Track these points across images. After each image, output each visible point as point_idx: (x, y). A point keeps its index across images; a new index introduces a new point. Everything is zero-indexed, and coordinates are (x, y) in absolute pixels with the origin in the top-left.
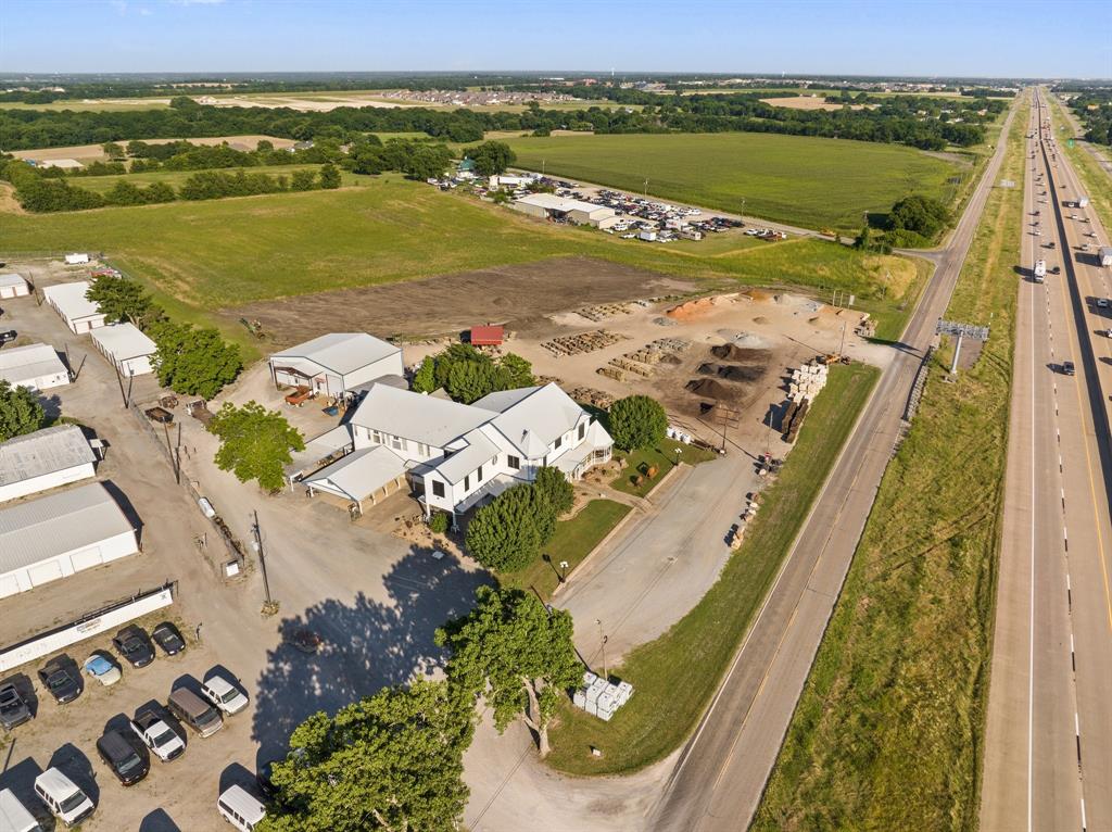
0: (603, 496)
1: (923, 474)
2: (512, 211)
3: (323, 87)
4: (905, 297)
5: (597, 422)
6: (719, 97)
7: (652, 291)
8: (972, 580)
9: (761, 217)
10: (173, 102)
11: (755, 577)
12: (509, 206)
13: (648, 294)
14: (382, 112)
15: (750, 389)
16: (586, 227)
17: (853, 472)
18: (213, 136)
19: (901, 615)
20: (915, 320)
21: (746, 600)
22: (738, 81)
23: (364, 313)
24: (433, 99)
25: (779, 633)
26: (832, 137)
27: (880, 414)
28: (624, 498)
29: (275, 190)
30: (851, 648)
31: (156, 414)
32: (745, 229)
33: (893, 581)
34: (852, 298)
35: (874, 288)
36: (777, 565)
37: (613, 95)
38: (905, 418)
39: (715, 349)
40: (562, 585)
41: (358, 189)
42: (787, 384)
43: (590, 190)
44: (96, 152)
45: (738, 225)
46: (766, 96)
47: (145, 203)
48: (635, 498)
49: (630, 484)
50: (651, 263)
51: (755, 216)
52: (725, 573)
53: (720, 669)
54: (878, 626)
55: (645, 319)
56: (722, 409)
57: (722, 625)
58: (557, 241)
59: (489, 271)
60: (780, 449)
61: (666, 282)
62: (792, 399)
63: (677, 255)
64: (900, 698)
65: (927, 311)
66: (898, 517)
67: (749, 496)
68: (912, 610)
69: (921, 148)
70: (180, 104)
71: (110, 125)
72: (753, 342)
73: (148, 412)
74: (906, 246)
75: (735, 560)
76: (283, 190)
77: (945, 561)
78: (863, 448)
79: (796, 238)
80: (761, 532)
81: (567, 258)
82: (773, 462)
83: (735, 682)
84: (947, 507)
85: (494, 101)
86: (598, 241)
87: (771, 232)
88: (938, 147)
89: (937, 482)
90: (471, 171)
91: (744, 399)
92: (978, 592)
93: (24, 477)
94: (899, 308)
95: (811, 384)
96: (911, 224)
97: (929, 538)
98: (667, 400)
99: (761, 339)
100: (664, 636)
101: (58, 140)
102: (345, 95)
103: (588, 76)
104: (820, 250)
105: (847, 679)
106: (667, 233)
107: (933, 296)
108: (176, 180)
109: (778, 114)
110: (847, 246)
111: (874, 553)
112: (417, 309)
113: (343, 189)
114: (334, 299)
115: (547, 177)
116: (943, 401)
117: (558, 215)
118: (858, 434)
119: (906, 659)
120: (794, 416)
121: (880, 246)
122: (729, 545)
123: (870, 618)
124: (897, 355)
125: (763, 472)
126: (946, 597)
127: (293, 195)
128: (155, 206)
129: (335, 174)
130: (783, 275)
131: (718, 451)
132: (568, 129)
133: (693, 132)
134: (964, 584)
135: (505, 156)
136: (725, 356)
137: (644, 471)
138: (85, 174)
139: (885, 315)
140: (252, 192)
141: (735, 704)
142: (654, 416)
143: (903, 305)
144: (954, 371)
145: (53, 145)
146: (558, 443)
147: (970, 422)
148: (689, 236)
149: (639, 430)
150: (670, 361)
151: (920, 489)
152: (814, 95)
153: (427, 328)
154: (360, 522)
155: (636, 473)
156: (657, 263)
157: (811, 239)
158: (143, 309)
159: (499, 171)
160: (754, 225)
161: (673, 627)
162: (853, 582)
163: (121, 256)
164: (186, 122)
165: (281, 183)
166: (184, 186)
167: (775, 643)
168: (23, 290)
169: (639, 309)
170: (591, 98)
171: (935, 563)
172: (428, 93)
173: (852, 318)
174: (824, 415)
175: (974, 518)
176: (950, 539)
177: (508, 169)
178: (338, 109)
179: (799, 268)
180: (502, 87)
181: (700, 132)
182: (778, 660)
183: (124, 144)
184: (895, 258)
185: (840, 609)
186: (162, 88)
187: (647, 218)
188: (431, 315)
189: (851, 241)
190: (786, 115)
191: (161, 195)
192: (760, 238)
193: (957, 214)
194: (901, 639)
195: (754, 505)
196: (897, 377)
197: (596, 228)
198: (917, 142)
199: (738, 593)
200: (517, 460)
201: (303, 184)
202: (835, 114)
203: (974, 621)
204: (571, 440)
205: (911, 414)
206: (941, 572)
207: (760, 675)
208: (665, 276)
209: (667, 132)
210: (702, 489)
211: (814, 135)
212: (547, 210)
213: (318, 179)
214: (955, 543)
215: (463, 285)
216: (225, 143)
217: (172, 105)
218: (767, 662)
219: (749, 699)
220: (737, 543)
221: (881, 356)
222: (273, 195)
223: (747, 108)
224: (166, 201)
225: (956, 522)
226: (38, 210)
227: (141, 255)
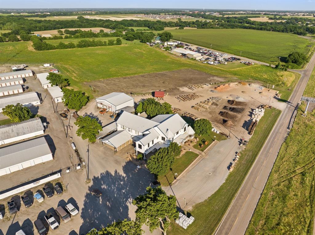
0: (190, 150)
1: (293, 149)
2: (170, 53)
3: (120, 13)
4: (291, 86)
5: (190, 126)
6: (235, 18)
7: (211, 81)
8: (308, 188)
9: (246, 57)
10: (78, 17)
11: (236, 182)
12: (170, 52)
13: (209, 82)
14: (135, 21)
15: (239, 115)
16: (192, 59)
17: (271, 147)
18: (88, 28)
19: (283, 199)
20: (293, 94)
21: (233, 190)
22: (242, 12)
23: (125, 85)
24: (150, 17)
25: (243, 202)
26: (270, 31)
27: (280, 126)
28: (197, 151)
29: (103, 45)
30: (266, 210)
31: (63, 115)
32: (241, 61)
33: (281, 187)
34: (274, 86)
35: (281, 83)
36: (244, 178)
37: (204, 16)
38: (288, 128)
39: (229, 101)
40: (175, 180)
41: (126, 45)
42: (251, 114)
43: (194, 47)
44: (55, 32)
45: (239, 59)
46: (250, 17)
47: (67, 48)
48: (201, 152)
49: (199, 146)
50: (211, 71)
51: (244, 57)
52: (227, 180)
53: (223, 214)
54: (275, 203)
55: (208, 90)
56: (230, 122)
57: (225, 198)
58: (183, 63)
59: (162, 72)
60: (247, 137)
61: (215, 78)
62: (252, 120)
63: (219, 69)
64: (281, 230)
65: (298, 91)
66: (284, 163)
67: (236, 153)
68: (287, 198)
69: (299, 35)
70: (80, 18)
71: (60, 24)
72: (241, 100)
73: (61, 114)
74: (292, 68)
75: (230, 175)
76: (105, 45)
77: (299, 181)
78: (274, 138)
79: (257, 65)
80: (239, 166)
81: (186, 69)
82: (245, 141)
83: (227, 219)
84: (301, 161)
85: (168, 18)
86: (195, 63)
87: (249, 62)
88: (304, 34)
89: (298, 152)
90: (159, 40)
91: (237, 119)
92: (310, 193)
93: (24, 134)
94: (288, 90)
95: (259, 115)
96: (294, 61)
97: (294, 171)
98: (213, 118)
99: (244, 98)
100: (206, 201)
101: (46, 29)
102: (126, 16)
103: (196, 10)
104: (264, 69)
105: (264, 221)
106: (217, 62)
107: (300, 86)
108: (76, 41)
109: (253, 23)
110: (273, 68)
111: (276, 176)
112: (140, 84)
113: (122, 45)
114: (116, 80)
115: (182, 42)
116: (302, 123)
117: (184, 55)
118: (273, 134)
119: (285, 215)
120: (253, 126)
121: (283, 68)
122: (229, 170)
123: (273, 200)
124: (287, 106)
125: (241, 145)
126: (299, 194)
127: (108, 47)
128: (70, 49)
129: (120, 41)
130: (252, 77)
131: (228, 137)
132: (189, 27)
133: (227, 28)
134: (305, 190)
135: (169, 36)
136: (232, 104)
137: (204, 142)
138: (52, 39)
139: (284, 92)
140: (97, 46)
141: (226, 227)
142: (208, 126)
143: (290, 89)
144: (306, 113)
145: (45, 30)
146: (177, 133)
147: (311, 131)
148: (223, 63)
149: (203, 130)
150: (215, 105)
151: (292, 154)
152: (265, 17)
153: (142, 90)
154: (117, 154)
155: (201, 143)
156: (213, 72)
157: (261, 65)
158: (62, 82)
159: (167, 40)
160: (244, 60)
161: (209, 197)
162: (268, 186)
163: (59, 65)
164: (81, 23)
165: (105, 43)
166: (78, 44)
167: (241, 206)
168: (31, 75)
169: (207, 87)
170: (197, 17)
171: (296, 181)
172: (149, 15)
173: (273, 93)
174: (262, 126)
175: (310, 166)
176: (301, 173)
177: (171, 40)
178: (123, 20)
179: (257, 75)
180: (171, 13)
181: (229, 28)
182: (242, 212)
183: (63, 30)
184: (288, 72)
185: (263, 196)
186: (76, 13)
187: (211, 57)
188: (144, 86)
189: (274, 66)
190: (256, 23)
191: (71, 46)
192: (246, 64)
193: (309, 58)
194: (283, 208)
195: (238, 156)
196: (287, 114)
197: (195, 59)
198: (298, 33)
199: (231, 187)
200: (164, 138)
201: (111, 43)
202: (271, 23)
203: (308, 204)
204: (182, 132)
205: (291, 127)
206: (298, 184)
207: (235, 217)
208: (215, 76)
209: (219, 28)
210: (222, 149)
211: (264, 30)
212: (181, 53)
213: (115, 42)
214: (303, 174)
215: (154, 77)
216: (91, 30)
217: (78, 18)
218: (238, 213)
219: (231, 226)
220: (231, 170)
221: (282, 106)
222: (102, 47)
223: (244, 21)
224: (73, 48)
225: (304, 167)
226: (38, 50)
227: (64, 64)
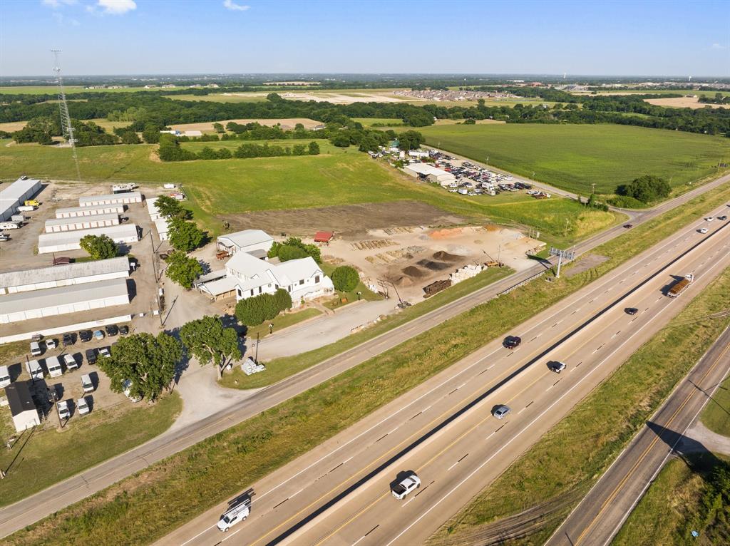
4: (584, 236)
12: (402, 169)
16: (434, 184)
29: (283, 155)
41: (327, 156)
44: (208, 127)
45: (529, 187)
47: (216, 159)
49: (331, 305)
52: (340, 341)
71: (226, 111)
76: (288, 154)
79: (556, 198)
81: (407, 201)
87: (543, 193)
90: (397, 147)
94: (571, 242)
101: (198, 119)
107: (602, 237)
108: (233, 146)
110: (584, 204)
113: (320, 156)
115: (442, 152)
117: (423, 177)
127: (292, 158)
128: (220, 160)
129: (317, 146)
135: (418, 140)
138: (199, 140)
140: (271, 155)
145: (195, 122)
157: (565, 198)
159: (415, 148)
163: (190, 186)
164: (267, 110)
165: (287, 151)
166: (237, 151)
168: (139, 199)
180: (473, 87)
183: (225, 123)
189: (586, 200)
191: (225, 155)
192: (533, 196)
196: (520, 276)
197: (439, 185)
201: (299, 151)
213: (307, 150)
216: (279, 124)
222: (281, 157)
226: (166, 160)
227: (199, 186)
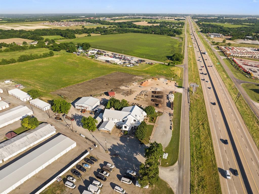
0: (149, 124)
1: (195, 113)
2: (96, 60)
4: (180, 77)
7: (135, 79)
8: (207, 130)
9: (147, 59)
11: (177, 134)
12: (96, 59)
13: (135, 80)
15: (162, 100)
16: (114, 64)
17: (184, 114)
19: (199, 137)
20: (184, 82)
21: (177, 138)
22: (126, 17)
23: (82, 90)
24: (57, 25)
25: (184, 142)
26: (152, 34)
27: (185, 103)
28: (152, 124)
30: (194, 143)
31: (57, 118)
32: (146, 62)
33: (196, 132)
34: (172, 78)
35: (175, 75)
36: (179, 132)
37: (100, 22)
38: (189, 103)
39: (153, 92)
40: (150, 140)
41: (58, 56)
42: (168, 98)
43: (110, 53)
45: (144, 61)
46: (134, 22)
47: (9, 63)
48: (154, 124)
49: (152, 121)
50: (132, 72)
51: (146, 58)
52: (172, 134)
53: (178, 149)
54: (197, 139)
55: (137, 86)
56: (160, 105)
57: (175, 142)
58: (110, 68)
59: (101, 77)
60: (172, 112)
61: (137, 77)
62: (170, 101)
63: (136, 70)
64: (203, 149)
65: (185, 80)
66: (193, 121)
67: (171, 121)
68: (200, 136)
69: (171, 36)
72: (158, 90)
73: (55, 118)
74: (177, 64)
75: (173, 132)
77: (202, 128)
78: (184, 109)
79: (157, 64)
80: (175, 127)
81: (115, 72)
82: (172, 114)
83: (181, 150)
84: (200, 119)
85: (72, 25)
86: (119, 67)
87: (151, 63)
88: (174, 36)
89: (197, 114)
91: (162, 102)
92: (208, 132)
94: (180, 79)
95: (172, 98)
96: (177, 59)
97: (199, 124)
98: (149, 104)
99: (160, 89)
100: (168, 146)
104: (162, 66)
105: (195, 147)
106: (132, 64)
107: (185, 76)
109: (139, 27)
110: (167, 65)
111: (192, 128)
112: (92, 88)
113: (55, 56)
114: (74, 87)
116: (194, 99)
118: (183, 107)
119: (202, 143)
120: (172, 105)
121: (173, 65)
122: (171, 130)
123: (195, 138)
124: (183, 90)
125: (171, 116)
126: (204, 133)
128: (12, 64)
130: (158, 74)
131: (162, 113)
132: (94, 33)
133: (122, 33)
134: (206, 131)
136: (155, 93)
137: (153, 118)
139: (179, 81)
141: (182, 154)
142: (153, 109)
143: (181, 79)
144: (194, 93)
146: (140, 116)
147: (199, 102)
148: (136, 65)
150: (146, 96)
151: (195, 116)
152: (145, 21)
153: (97, 92)
156: (133, 72)
157: (159, 64)
160: (148, 61)
161: (169, 144)
162: (191, 133)
167: (184, 144)
168: (2, 92)
169: (135, 84)
170: (95, 23)
173: (173, 83)
174: (176, 104)
175: (204, 120)
176: (202, 124)
179: (160, 71)
180: (72, 20)
181: (124, 33)
182: (185, 146)
184: (176, 67)
185: (191, 137)
187: (126, 60)
188: (96, 89)
189: (167, 64)
192: (149, 64)
193: (183, 55)
194: (200, 141)
195: (172, 122)
196: (185, 95)
197: (117, 64)
199: (176, 137)
200: (135, 120)
202: (151, 27)
203: (209, 136)
205: (189, 102)
206: (202, 129)
207: (184, 149)
210: (163, 120)
211: (148, 33)
212: (105, 60)
214: (203, 124)
215: (98, 81)
218: (184, 147)
219: (184, 153)
220: (172, 129)
221: (180, 90)
222: (39, 59)
223: (132, 26)
224: (14, 63)
225: (202, 121)
